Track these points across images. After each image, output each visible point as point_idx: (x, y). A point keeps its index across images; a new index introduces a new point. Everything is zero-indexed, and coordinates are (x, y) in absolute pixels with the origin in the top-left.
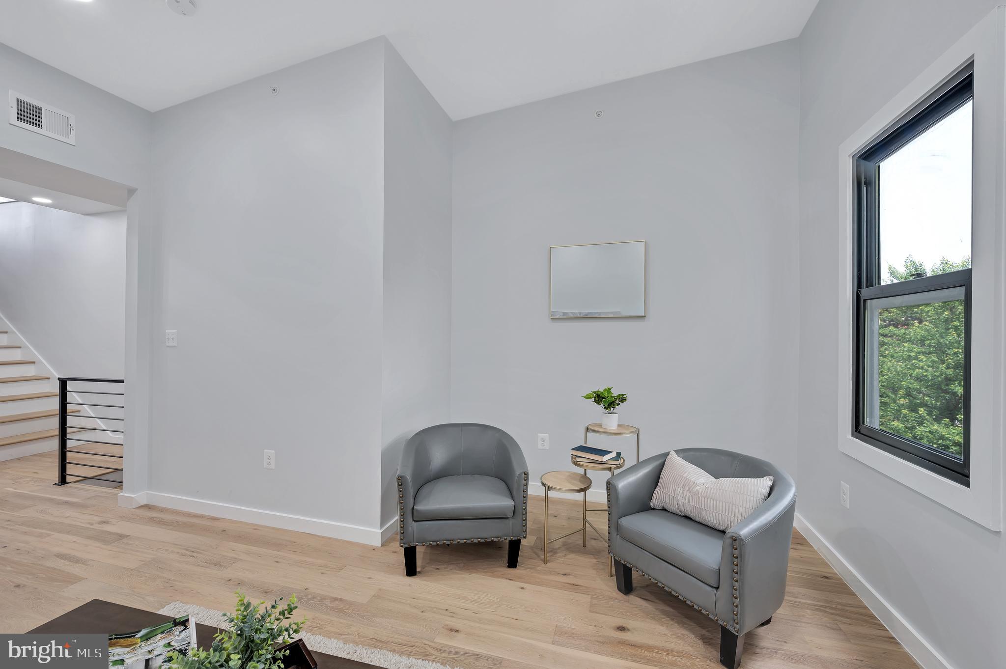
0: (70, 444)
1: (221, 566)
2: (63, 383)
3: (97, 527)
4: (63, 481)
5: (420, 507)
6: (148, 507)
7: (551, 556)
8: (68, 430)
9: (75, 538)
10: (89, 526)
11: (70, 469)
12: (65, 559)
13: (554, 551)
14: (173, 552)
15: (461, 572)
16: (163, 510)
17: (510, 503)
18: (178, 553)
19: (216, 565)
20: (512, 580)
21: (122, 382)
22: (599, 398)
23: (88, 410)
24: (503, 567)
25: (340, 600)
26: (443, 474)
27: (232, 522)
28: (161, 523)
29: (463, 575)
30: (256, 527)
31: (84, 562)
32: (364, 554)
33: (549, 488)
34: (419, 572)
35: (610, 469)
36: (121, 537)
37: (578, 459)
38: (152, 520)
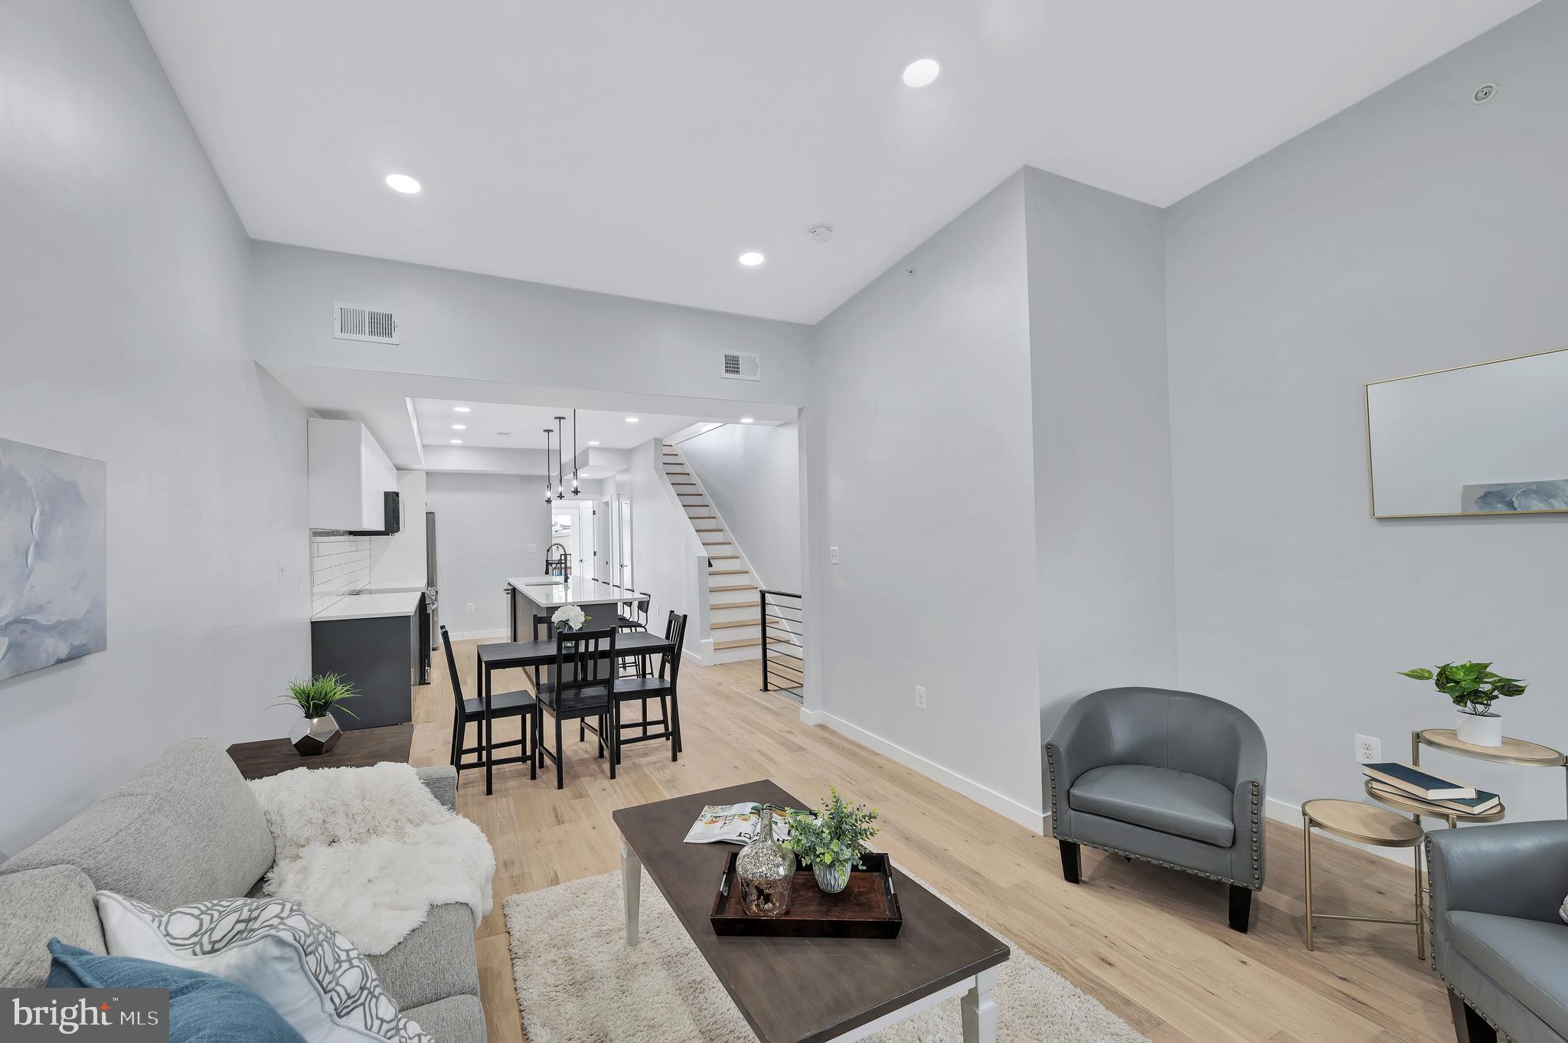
0: (769, 654)
1: (872, 799)
2: (763, 594)
3: (785, 734)
4: (766, 689)
5: (1076, 791)
6: (823, 727)
7: (1331, 944)
8: (768, 640)
9: (770, 741)
10: (779, 732)
11: (771, 678)
12: (764, 756)
13: (1341, 941)
14: (836, 774)
15: (1146, 904)
16: (833, 733)
17: (1227, 824)
18: (840, 776)
19: (868, 797)
20: (1230, 946)
21: (800, 597)
22: (1445, 679)
23: (785, 624)
24: (1224, 924)
25: (977, 873)
26: (1132, 760)
27: (889, 760)
28: (830, 744)
29: (1146, 909)
30: (910, 772)
31: (774, 762)
32: (1021, 838)
33: (1313, 822)
34: (1085, 882)
35: (1446, 817)
36: (801, 749)
37: (1375, 785)
38: (824, 741)
